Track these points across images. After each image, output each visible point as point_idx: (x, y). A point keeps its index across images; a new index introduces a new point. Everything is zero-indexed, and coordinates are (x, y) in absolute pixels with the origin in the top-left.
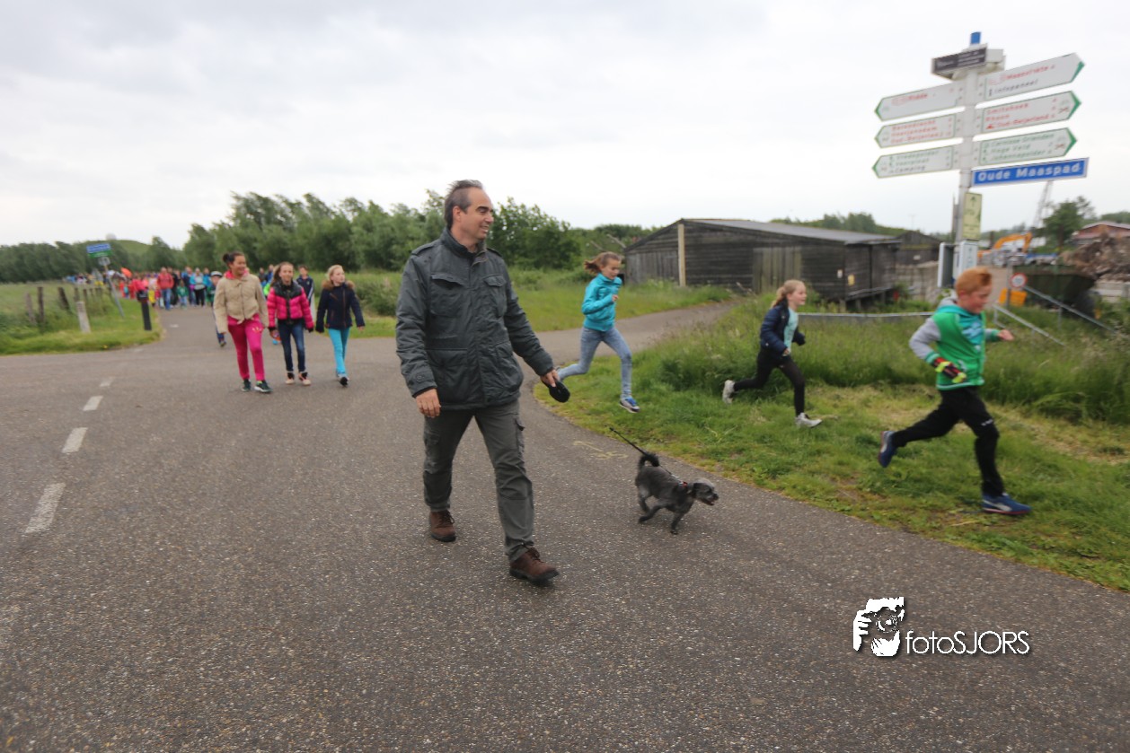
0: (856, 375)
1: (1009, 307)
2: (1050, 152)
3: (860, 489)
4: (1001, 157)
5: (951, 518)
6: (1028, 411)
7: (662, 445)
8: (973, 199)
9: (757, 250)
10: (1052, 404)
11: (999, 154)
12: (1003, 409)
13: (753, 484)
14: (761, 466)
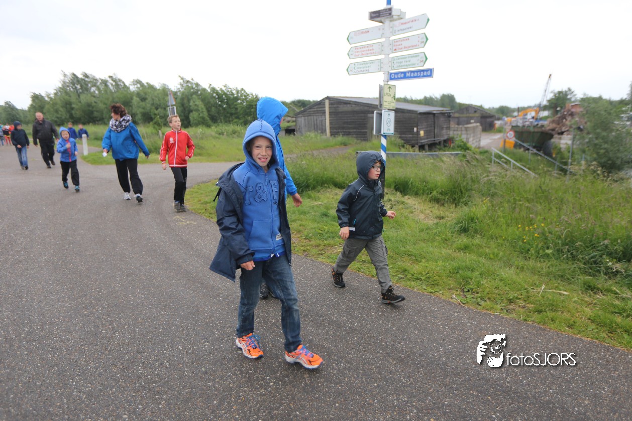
1: (505, 149)
2: (418, 64)
3: (301, 237)
5: (333, 250)
8: (390, 87)
9: (370, 115)
11: (399, 65)
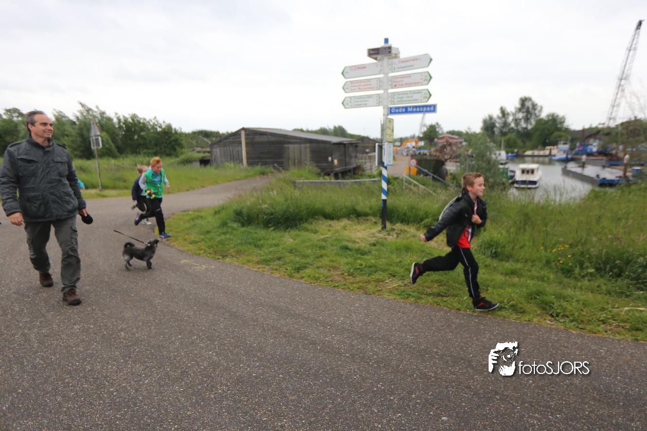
0: (339, 213)
1: (410, 176)
2: (421, 100)
3: (343, 274)
4: (401, 101)
5: (386, 284)
6: (419, 227)
7: (235, 259)
8: (390, 121)
9: (286, 146)
10: (429, 223)
11: (399, 100)
12: (408, 227)
13: (287, 277)
14: (291, 266)
